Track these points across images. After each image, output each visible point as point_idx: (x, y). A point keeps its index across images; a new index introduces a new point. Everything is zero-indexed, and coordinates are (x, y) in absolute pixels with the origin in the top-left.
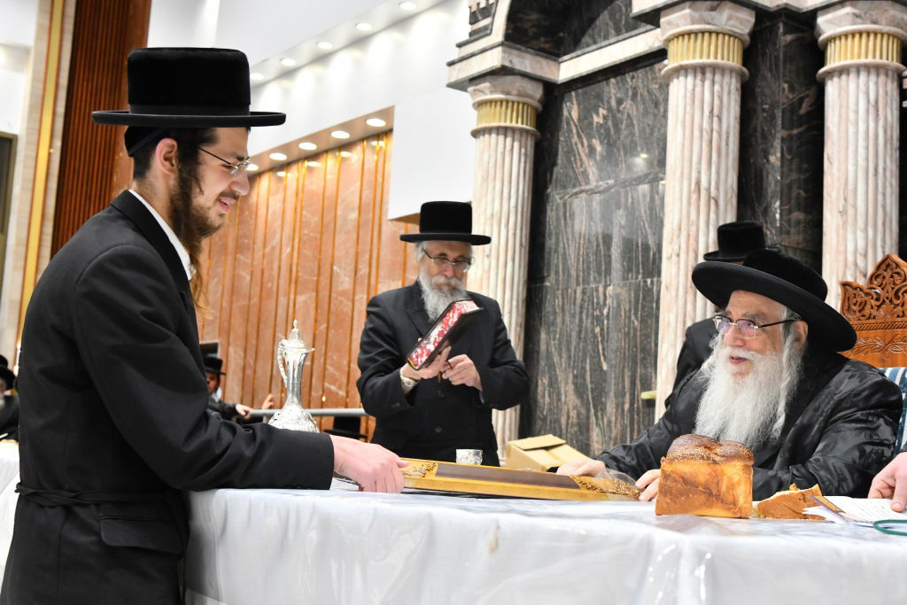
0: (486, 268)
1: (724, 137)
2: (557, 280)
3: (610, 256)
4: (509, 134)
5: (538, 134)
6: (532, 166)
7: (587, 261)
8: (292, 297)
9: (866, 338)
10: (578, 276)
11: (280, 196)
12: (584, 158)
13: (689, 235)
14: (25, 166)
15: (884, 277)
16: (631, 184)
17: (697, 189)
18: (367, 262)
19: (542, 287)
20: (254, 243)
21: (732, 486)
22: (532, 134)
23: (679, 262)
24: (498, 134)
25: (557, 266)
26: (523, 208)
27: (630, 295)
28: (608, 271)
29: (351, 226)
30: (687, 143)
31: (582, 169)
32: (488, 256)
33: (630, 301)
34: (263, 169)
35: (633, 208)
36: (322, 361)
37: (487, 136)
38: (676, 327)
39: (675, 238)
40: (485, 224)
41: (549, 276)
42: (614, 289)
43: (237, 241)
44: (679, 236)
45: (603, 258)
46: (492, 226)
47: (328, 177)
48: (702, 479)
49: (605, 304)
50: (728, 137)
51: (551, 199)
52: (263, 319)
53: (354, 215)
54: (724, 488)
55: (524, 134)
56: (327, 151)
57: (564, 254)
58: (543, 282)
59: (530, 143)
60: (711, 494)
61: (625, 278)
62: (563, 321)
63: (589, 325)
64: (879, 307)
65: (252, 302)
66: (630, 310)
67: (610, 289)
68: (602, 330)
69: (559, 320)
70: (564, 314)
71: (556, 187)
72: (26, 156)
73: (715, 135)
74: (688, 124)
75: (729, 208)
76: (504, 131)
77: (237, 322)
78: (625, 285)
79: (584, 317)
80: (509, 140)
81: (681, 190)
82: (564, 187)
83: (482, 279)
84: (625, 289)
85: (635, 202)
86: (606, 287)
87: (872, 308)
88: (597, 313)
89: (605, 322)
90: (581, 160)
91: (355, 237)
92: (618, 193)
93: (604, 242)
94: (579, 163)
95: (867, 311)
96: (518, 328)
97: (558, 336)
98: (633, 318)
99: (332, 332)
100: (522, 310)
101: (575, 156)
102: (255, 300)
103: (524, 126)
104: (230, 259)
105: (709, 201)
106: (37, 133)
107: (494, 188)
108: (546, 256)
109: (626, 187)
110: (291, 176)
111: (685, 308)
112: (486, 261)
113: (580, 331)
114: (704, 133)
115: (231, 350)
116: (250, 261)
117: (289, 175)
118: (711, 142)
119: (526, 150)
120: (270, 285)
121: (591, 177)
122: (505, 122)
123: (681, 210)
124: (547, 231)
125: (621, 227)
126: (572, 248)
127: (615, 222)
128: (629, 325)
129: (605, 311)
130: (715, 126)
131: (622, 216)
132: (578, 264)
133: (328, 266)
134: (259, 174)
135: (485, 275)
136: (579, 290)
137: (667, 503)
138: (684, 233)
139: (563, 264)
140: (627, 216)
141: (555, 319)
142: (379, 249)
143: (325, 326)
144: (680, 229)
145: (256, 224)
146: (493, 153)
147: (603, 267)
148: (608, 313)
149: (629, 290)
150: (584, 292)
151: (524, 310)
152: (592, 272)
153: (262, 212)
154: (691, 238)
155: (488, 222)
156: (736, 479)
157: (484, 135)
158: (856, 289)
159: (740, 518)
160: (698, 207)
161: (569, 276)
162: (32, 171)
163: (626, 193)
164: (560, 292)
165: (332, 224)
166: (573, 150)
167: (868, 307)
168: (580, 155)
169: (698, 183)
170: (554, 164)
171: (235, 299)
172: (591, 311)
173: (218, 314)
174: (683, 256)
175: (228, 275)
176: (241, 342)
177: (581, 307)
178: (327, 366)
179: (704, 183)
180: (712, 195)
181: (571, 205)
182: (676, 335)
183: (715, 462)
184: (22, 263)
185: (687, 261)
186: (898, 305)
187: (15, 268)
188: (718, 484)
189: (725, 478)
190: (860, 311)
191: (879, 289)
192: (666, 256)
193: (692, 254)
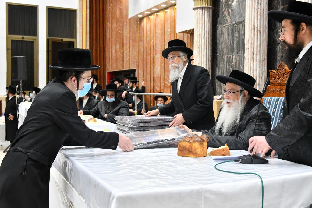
0: (198, 51)
1: (262, 10)
2: (220, 53)
3: (234, 46)
4: (203, 9)
5: (213, 8)
6: (212, 18)
7: (228, 48)
8: (154, 55)
9: (276, 88)
10: (225, 52)
11: (149, 24)
12: (227, 15)
13: (251, 42)
14: (80, 19)
15: (280, 70)
16: (239, 24)
17: (254, 28)
19: (216, 55)
20: (144, 39)
22: (211, 8)
23: (249, 51)
24: (200, 9)
25: (220, 49)
26: (209, 32)
27: (239, 58)
28: (233, 51)
29: (169, 34)
30: (251, 13)
31: (226, 19)
32: (199, 48)
33: (240, 61)
34: (144, 16)
35: (240, 31)
36: (163, 75)
37: (197, 10)
38: (248, 71)
39: (247, 43)
40: (197, 38)
41: (218, 52)
42: (235, 57)
43: (139, 38)
44: (249, 43)
45: (232, 47)
47: (162, 18)
49: (233, 61)
50: (263, 10)
51: (218, 28)
52: (147, 62)
53: (169, 30)
55: (208, 9)
56: (161, 10)
57: (222, 45)
58: (217, 54)
59: (211, 11)
60: (189, 151)
61: (238, 53)
62: (222, 66)
63: (229, 68)
64: (279, 78)
65: (144, 57)
67: (234, 56)
69: (221, 66)
70: (222, 64)
71: (219, 24)
72: (80, 15)
73: (259, 10)
74: (251, 7)
75: (264, 33)
76: (202, 8)
77: (141, 63)
78: (238, 56)
79: (227, 65)
80: (203, 11)
81: (249, 28)
82: (221, 24)
83: (197, 54)
85: (240, 29)
86: (233, 56)
87: (277, 79)
88: (231, 64)
89: (233, 67)
90: (226, 16)
91: (170, 37)
92: (236, 27)
93: (232, 42)
94: (225, 16)
95: (276, 80)
97: (221, 71)
98: (240, 66)
99: (165, 66)
100: (210, 63)
101: (224, 14)
102: (145, 56)
103: (208, 6)
104: (137, 44)
105: (258, 31)
106: (82, 8)
107: (200, 26)
108: (217, 46)
109: (238, 24)
110: (152, 17)
111: (251, 65)
112: (198, 49)
113: (226, 69)
114: (256, 10)
115: (140, 71)
116: (143, 44)
117: (151, 17)
118: (258, 12)
119: (209, 14)
120: (148, 52)
121: (229, 21)
122: (202, 5)
123: (249, 34)
124: (217, 38)
125: (237, 37)
126: (224, 44)
127: (235, 36)
128: (239, 68)
129: (233, 63)
130: (259, 7)
131: (237, 34)
132: (225, 49)
133: (163, 46)
134: (143, 18)
135: (198, 54)
136: (226, 57)
138: (250, 41)
139: (221, 48)
141: (220, 65)
143: (163, 64)
144: (249, 41)
145: (143, 33)
146: (199, 16)
147: (232, 50)
148: (234, 64)
149: (239, 57)
150: (227, 58)
151: (211, 63)
152: (229, 51)
153: (145, 30)
155: (198, 37)
158: (273, 72)
160: (254, 33)
161: (223, 52)
162: (82, 20)
163: (238, 26)
164: (221, 57)
165: (164, 33)
166: (224, 12)
167: (276, 78)
169: (254, 26)
170: (219, 17)
171: (139, 56)
172: (229, 63)
173: (135, 60)
174: (250, 49)
175: (137, 49)
176: (142, 69)
177: (227, 62)
178: (165, 76)
179: (256, 26)
180: (259, 29)
181: (223, 30)
184: (81, 47)
185: (251, 50)
186: (284, 78)
188: (191, 148)
189: (194, 147)
190: (275, 79)
191: (279, 73)
192: (245, 49)
193: (252, 48)
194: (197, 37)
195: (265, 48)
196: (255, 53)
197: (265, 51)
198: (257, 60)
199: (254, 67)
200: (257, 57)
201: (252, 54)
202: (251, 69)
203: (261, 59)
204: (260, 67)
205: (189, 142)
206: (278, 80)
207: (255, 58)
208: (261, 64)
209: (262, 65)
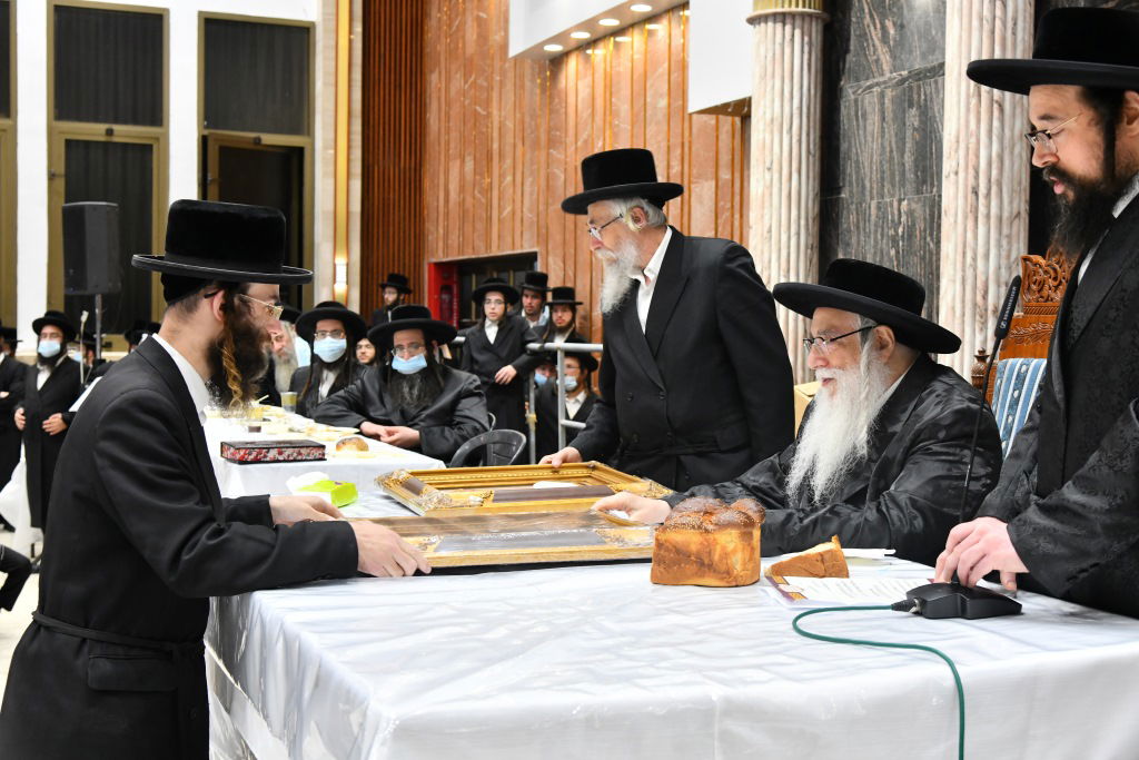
0: (768, 183)
1: (1010, 24)
2: (851, 192)
3: (903, 164)
4: (788, 20)
5: (826, 16)
6: (819, 56)
7: (880, 170)
10: (871, 188)
11: (588, 80)
12: (877, 43)
13: (968, 149)
14: (325, 59)
16: (926, 77)
17: (976, 93)
18: (679, 158)
19: (838, 199)
20: (566, 136)
21: (725, 555)
22: (817, 18)
23: (957, 182)
24: (775, 22)
25: (850, 175)
26: (809, 109)
27: (925, 211)
28: (903, 183)
29: (661, 116)
30: (964, 35)
31: (875, 57)
32: (769, 169)
33: (925, 219)
34: (568, 49)
35: (926, 105)
37: (763, 25)
38: (955, 259)
39: (953, 153)
40: (764, 130)
41: (844, 186)
42: (909, 204)
43: (549, 132)
44: (957, 150)
45: (896, 167)
46: (772, 132)
47: (636, 57)
48: (694, 548)
49: (900, 223)
50: (1015, 24)
51: (844, 94)
53: (663, 103)
54: (716, 557)
55: (807, 19)
56: (632, 26)
57: (857, 162)
58: (839, 193)
59: (816, 30)
60: (702, 564)
61: (919, 192)
62: (859, 241)
63: (884, 246)
64: (1056, 287)
66: (925, 231)
67: (905, 203)
68: (897, 252)
69: (854, 240)
70: (859, 234)
71: (849, 79)
72: (325, 47)
73: (998, 23)
74: (965, 11)
75: (1019, 111)
76: (781, 18)
77: (555, 229)
78: (919, 200)
79: (879, 237)
80: (788, 28)
81: (959, 94)
82: (857, 80)
83: (763, 196)
84: (920, 204)
85: (928, 98)
86: (900, 201)
87: (1051, 288)
88: (892, 232)
89: (901, 243)
90: (874, 46)
91: (666, 128)
92: (910, 88)
93: (897, 147)
94: (872, 48)
95: (1045, 292)
96: (809, 251)
98: (928, 239)
100: (814, 229)
101: (867, 40)
103: (807, 10)
104: (543, 155)
105: (992, 106)
106: (334, 17)
107: (773, 87)
108: (841, 163)
109: (920, 79)
110: (599, 53)
111: (965, 237)
112: (767, 175)
113: (875, 253)
114: (984, 22)
115: (551, 259)
116: (563, 157)
117: (596, 51)
118: (993, 32)
119: (810, 39)
121: (886, 67)
122: (783, 7)
123: (959, 119)
124: (842, 132)
125: (915, 129)
126: (865, 154)
127: (908, 124)
128: (925, 247)
129: (900, 230)
130: (998, 13)
131: (914, 116)
132: (871, 173)
134: (566, 54)
135: (767, 192)
136: (874, 204)
137: (661, 573)
138: (962, 145)
139: (857, 173)
140: (920, 116)
141: (850, 238)
142: (690, 142)
144: (958, 142)
145: (566, 113)
146: (770, 46)
147: (897, 178)
148: (903, 232)
149: (924, 206)
150: (879, 208)
151: (816, 228)
152: (886, 184)
153: (571, 100)
154: (971, 152)
155: (768, 129)
156: (731, 547)
157: (759, 23)
158: (1035, 264)
159: (737, 586)
160: (979, 113)
161: (864, 187)
162: (333, 63)
163: (919, 87)
164: (854, 206)
165: (642, 113)
166: (866, 34)
167: (1046, 287)
168: (872, 39)
170: (847, 51)
171: (550, 201)
172: (886, 230)
173: (535, 219)
174: (962, 175)
175: (543, 173)
176: (559, 252)
177: (876, 225)
180: (995, 98)
181: (862, 101)
182: (955, 270)
183: (707, 531)
184: (332, 168)
185: (966, 179)
187: (325, 174)
188: (710, 553)
189: (718, 548)
190: (1039, 292)
191: (1057, 267)
192: (945, 173)
193: (971, 172)
194: (761, 127)
195: (1020, 171)
196: (982, 190)
197: (1020, 183)
198: (988, 216)
199: (977, 244)
200: (988, 207)
201: (971, 196)
202: (964, 253)
203: (1006, 214)
204: (999, 246)
205: (699, 527)
206: (1053, 295)
207: (982, 209)
208: (1005, 231)
209: (1009, 237)
